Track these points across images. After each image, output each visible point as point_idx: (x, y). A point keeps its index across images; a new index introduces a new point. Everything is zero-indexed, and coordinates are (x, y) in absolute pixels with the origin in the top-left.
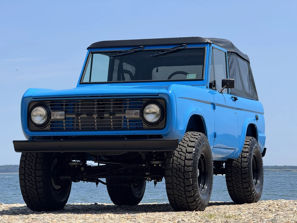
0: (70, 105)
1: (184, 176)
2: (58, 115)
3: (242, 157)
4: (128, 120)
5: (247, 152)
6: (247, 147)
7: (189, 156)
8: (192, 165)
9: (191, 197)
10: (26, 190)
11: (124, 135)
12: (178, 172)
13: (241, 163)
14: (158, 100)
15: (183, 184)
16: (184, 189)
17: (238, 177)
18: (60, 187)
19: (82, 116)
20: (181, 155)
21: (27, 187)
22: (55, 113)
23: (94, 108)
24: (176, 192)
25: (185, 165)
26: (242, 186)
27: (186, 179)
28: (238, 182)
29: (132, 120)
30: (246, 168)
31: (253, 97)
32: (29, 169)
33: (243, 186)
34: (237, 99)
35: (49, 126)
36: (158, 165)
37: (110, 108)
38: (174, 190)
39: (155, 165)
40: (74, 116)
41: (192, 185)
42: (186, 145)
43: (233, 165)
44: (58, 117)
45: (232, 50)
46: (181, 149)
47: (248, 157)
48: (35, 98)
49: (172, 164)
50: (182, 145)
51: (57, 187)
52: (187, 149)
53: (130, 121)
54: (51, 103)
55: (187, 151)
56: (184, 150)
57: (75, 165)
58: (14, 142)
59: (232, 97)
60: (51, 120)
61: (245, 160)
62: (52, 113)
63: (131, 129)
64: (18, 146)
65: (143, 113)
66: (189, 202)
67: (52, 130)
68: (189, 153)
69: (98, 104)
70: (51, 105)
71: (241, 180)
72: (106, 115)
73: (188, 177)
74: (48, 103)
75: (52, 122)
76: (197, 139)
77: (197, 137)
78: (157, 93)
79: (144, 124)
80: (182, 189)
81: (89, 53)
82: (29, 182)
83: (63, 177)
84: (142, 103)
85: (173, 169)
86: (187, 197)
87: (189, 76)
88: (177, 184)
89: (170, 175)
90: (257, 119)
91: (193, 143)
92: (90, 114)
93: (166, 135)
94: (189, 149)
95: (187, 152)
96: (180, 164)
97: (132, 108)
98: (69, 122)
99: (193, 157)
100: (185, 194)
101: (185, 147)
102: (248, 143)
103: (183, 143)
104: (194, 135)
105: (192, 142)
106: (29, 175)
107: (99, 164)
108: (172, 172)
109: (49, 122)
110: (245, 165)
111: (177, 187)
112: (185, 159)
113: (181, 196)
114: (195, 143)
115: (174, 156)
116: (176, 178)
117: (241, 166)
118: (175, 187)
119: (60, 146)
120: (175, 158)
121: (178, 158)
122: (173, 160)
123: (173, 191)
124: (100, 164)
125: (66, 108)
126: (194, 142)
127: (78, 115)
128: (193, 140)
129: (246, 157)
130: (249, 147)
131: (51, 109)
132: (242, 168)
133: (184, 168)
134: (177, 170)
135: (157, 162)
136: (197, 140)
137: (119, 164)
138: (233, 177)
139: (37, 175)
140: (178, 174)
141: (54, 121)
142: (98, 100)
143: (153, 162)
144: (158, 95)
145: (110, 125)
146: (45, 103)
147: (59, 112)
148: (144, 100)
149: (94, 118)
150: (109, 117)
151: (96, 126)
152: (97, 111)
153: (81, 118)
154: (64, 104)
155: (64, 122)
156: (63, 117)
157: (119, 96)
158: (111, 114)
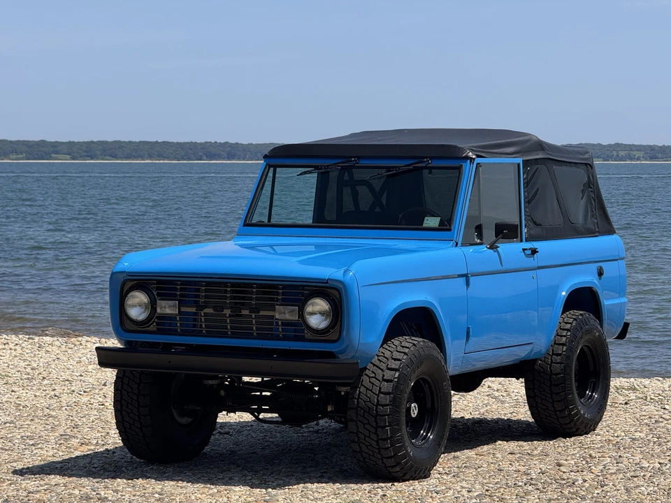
0: (188, 290)
1: (377, 423)
2: (167, 308)
3: (553, 354)
4: (280, 323)
5: (563, 345)
6: (565, 334)
7: (386, 387)
8: (391, 403)
9: (391, 457)
10: (125, 428)
11: (272, 349)
12: (366, 415)
13: (551, 365)
14: (329, 290)
15: (375, 436)
16: (378, 445)
17: (544, 391)
18: (190, 420)
19: (207, 310)
20: (373, 384)
21: (125, 423)
22: (163, 303)
23: (226, 298)
24: (364, 448)
25: (378, 404)
26: (553, 406)
27: (380, 427)
28: (545, 400)
29: (286, 324)
30: (559, 374)
31: (594, 233)
32: (128, 392)
33: (555, 408)
34: (537, 252)
35: (155, 324)
36: (346, 393)
37: (251, 299)
38: (361, 445)
39: (343, 393)
40: (194, 310)
41: (391, 437)
42: (383, 366)
43: (536, 367)
44: (168, 311)
45: (537, 154)
46: (375, 374)
47: (564, 353)
48: (131, 274)
49: (358, 399)
50: (377, 366)
51: (183, 421)
52: (385, 374)
53: (283, 324)
54: (157, 284)
55: (385, 378)
56: (379, 374)
57: (213, 385)
58: (98, 349)
59: (524, 250)
60: (156, 315)
61: (558, 359)
62: (159, 302)
63: (286, 338)
65: (303, 313)
66: (390, 467)
67: (160, 332)
68: (388, 381)
69: (234, 292)
70: (158, 289)
71: (550, 396)
72: (245, 312)
73: (382, 424)
74: (154, 284)
75: (158, 318)
76: (405, 353)
77: (407, 350)
78: (325, 280)
79: (306, 332)
80: (374, 444)
81: (266, 167)
82: (129, 416)
83: (190, 407)
84: (303, 294)
85: (359, 409)
86: (382, 457)
87: (427, 220)
88: (365, 436)
89: (354, 418)
90: (600, 274)
91: (397, 362)
92: (219, 308)
93: (343, 352)
94: (388, 374)
95: (384, 380)
96: (370, 401)
97: (286, 302)
99: (392, 390)
100: (380, 453)
101: (382, 370)
102: (568, 326)
103: (381, 361)
104: (403, 347)
105: (395, 360)
106: (128, 403)
107: (263, 379)
108: (357, 414)
109: (154, 318)
110: (557, 368)
111: (365, 440)
112: (380, 392)
113: (373, 456)
114: (399, 362)
115: (362, 385)
116: (364, 424)
117: (551, 370)
118: (361, 440)
120: (363, 389)
121: (367, 389)
122: (360, 392)
123: (360, 447)
124: (265, 379)
125: (181, 296)
126: (399, 360)
127: (201, 308)
128: (399, 357)
129: (560, 355)
130: (569, 334)
131: (159, 295)
132: (551, 374)
133: (376, 409)
134: (365, 411)
135: (345, 389)
136: (405, 357)
138: (535, 390)
139: (141, 404)
140: (366, 419)
141: (163, 317)
142: (233, 285)
143: (340, 389)
144: (327, 283)
145: (252, 328)
146: (147, 284)
147: (170, 301)
148: (306, 289)
149: (226, 316)
150: (250, 316)
151: (229, 329)
152: (231, 303)
153: (206, 314)
154: (179, 288)
155: (178, 319)
156: (174, 311)
157: (266, 280)
158: (252, 311)
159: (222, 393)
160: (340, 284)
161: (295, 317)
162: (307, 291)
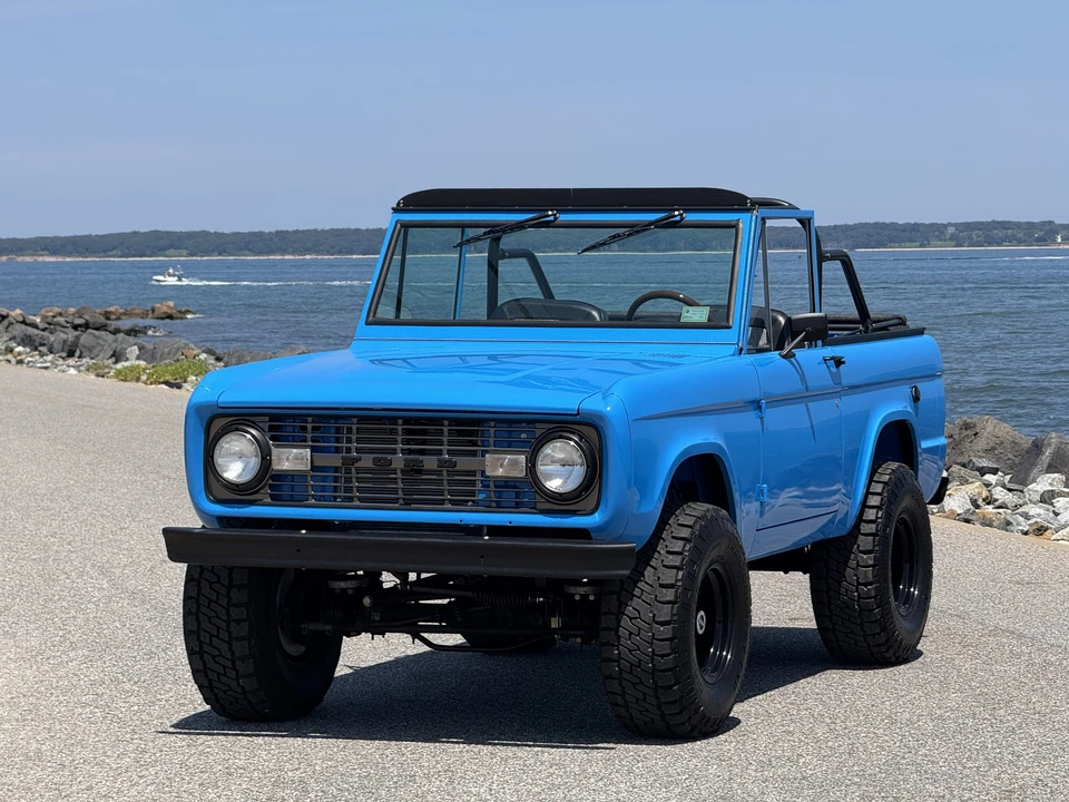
0: (327, 430)
2: (291, 459)
4: (492, 483)
11: (482, 526)
14: (577, 427)
18: (303, 648)
19: (362, 464)
22: (284, 452)
23: (394, 442)
29: (506, 484)
34: (843, 363)
35: (267, 487)
36: (585, 597)
37: (440, 443)
39: (577, 598)
40: (338, 463)
44: (293, 466)
48: (224, 406)
51: (293, 650)
53: (497, 484)
54: (270, 421)
57: (346, 589)
58: (167, 532)
59: (826, 359)
60: (271, 473)
62: (275, 451)
63: (501, 508)
64: (178, 543)
65: (534, 465)
67: (277, 500)
69: (408, 432)
70: (271, 428)
74: (264, 420)
75: (273, 477)
78: (573, 410)
79: (538, 496)
81: (396, 226)
83: (312, 627)
84: (533, 434)
87: (688, 312)
90: (916, 399)
97: (502, 447)
98: (324, 479)
109: (267, 481)
119: (298, 551)
125: (313, 439)
127: (350, 459)
131: (272, 439)
135: (582, 590)
137: (470, 594)
141: (282, 476)
142: (407, 421)
143: (572, 590)
144: (578, 414)
145: (441, 493)
146: (253, 422)
147: (295, 450)
148: (538, 425)
149: (395, 473)
150: (439, 473)
151: (401, 494)
152: (403, 451)
153: (358, 470)
154: (309, 426)
155: (309, 478)
156: (305, 466)
157: (466, 412)
158: (442, 463)
159: (367, 601)
160: (600, 416)
161: (520, 473)
162: (540, 430)
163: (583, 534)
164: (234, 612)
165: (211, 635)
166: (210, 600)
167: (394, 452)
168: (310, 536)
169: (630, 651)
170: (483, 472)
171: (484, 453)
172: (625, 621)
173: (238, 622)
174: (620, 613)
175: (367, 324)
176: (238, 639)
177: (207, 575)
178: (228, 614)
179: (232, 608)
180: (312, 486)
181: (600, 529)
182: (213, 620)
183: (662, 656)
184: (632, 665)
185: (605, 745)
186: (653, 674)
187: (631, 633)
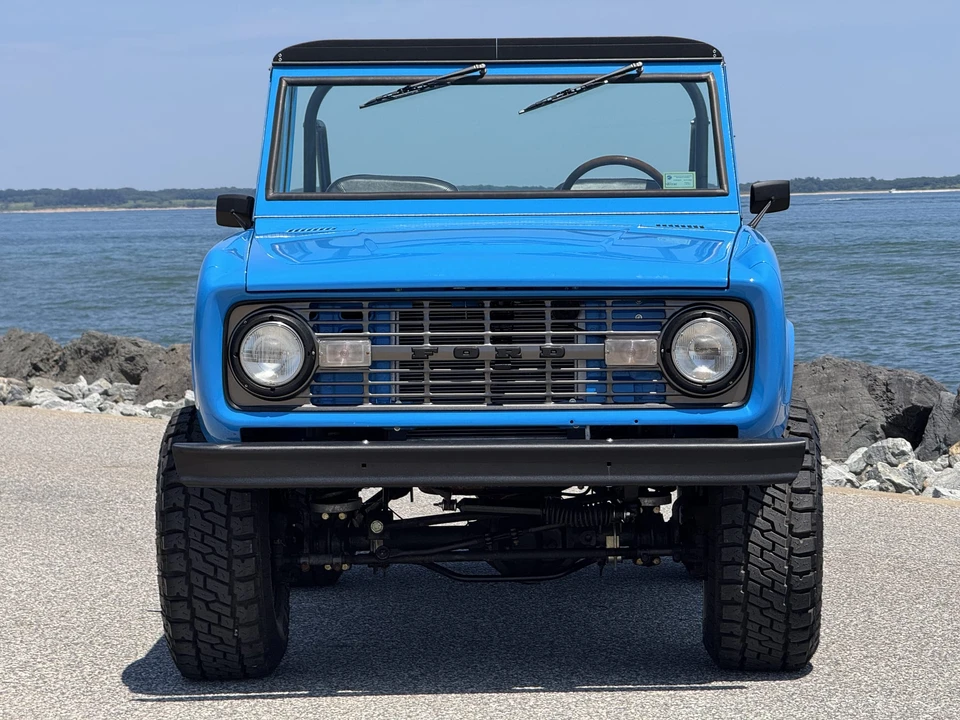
4: (610, 374)
22: (334, 345)
29: (625, 375)
35: (308, 390)
53: (617, 375)
54: (311, 307)
60: (316, 371)
62: (323, 344)
65: (669, 351)
69: (497, 315)
70: (313, 317)
74: (305, 308)
75: (319, 377)
78: (722, 283)
79: (669, 388)
87: (669, 177)
93: (751, 424)
109: (311, 379)
119: (364, 465)
125: (373, 328)
131: (316, 329)
141: (336, 374)
142: (496, 302)
144: (728, 288)
145: (542, 388)
146: (290, 310)
147: (348, 343)
148: (668, 303)
149: (482, 364)
150: (541, 364)
151: (488, 393)
152: (494, 340)
153: (433, 365)
154: (365, 312)
155: (366, 377)
156: (363, 362)
157: (570, 289)
158: (544, 352)
160: (756, 290)
161: (651, 360)
162: (672, 307)
163: (729, 431)
164: (238, 547)
165: (206, 576)
166: (204, 534)
167: (481, 340)
168: (370, 447)
169: (762, 570)
170: (601, 362)
171: (602, 338)
172: (755, 535)
173: (243, 558)
174: (748, 526)
175: (267, 200)
176: (240, 580)
177: (193, 502)
178: (228, 548)
179: (234, 542)
180: (371, 386)
181: (749, 425)
182: (209, 558)
183: (801, 574)
184: (763, 586)
185: (720, 684)
186: (788, 596)
187: (763, 549)
